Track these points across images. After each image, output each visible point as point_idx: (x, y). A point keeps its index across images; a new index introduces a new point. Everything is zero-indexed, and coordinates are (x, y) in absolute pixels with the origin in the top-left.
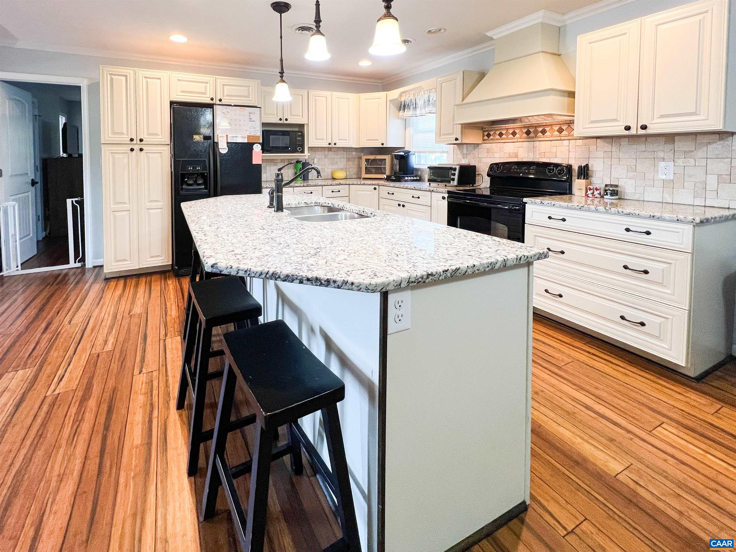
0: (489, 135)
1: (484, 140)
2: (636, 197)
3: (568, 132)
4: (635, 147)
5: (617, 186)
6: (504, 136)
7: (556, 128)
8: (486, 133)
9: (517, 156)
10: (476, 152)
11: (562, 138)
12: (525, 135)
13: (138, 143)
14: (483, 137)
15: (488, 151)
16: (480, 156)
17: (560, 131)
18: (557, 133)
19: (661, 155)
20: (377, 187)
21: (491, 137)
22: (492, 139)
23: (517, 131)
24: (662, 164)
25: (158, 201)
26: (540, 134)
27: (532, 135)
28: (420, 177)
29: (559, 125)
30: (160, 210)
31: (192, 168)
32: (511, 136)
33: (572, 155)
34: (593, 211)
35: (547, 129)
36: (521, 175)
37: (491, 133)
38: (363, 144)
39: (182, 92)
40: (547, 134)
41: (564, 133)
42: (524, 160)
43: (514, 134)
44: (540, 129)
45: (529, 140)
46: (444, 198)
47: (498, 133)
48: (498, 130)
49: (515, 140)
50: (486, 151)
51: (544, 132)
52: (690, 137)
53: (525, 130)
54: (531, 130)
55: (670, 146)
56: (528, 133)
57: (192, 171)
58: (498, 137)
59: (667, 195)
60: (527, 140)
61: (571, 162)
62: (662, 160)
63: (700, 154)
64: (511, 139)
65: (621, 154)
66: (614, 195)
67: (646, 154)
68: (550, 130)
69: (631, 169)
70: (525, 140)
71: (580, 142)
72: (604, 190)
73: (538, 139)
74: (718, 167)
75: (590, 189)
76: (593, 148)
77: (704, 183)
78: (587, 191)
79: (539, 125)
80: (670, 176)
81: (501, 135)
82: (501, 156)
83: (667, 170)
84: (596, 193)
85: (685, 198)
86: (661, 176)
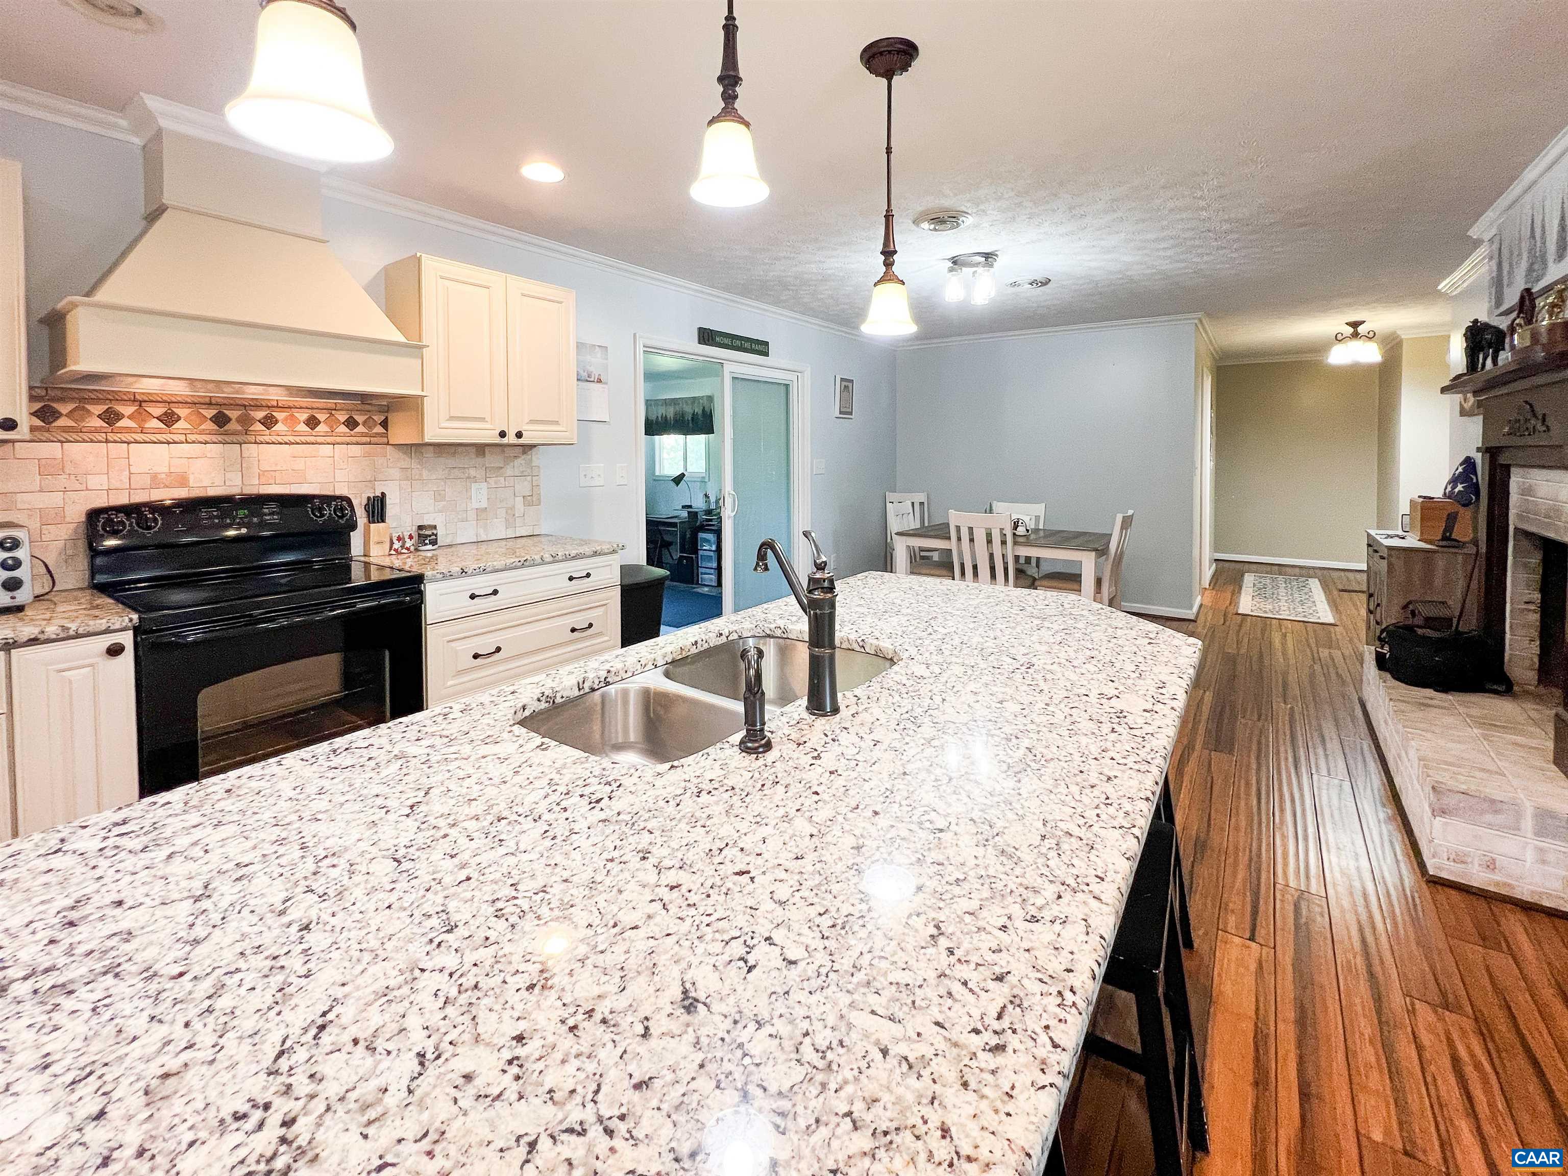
0: (48, 414)
3: (329, 426)
4: (442, 460)
6: (125, 423)
7: (303, 416)
8: (36, 407)
9: (183, 481)
11: (319, 439)
12: (210, 426)
16: (16, 484)
17: (312, 422)
18: (302, 427)
19: (472, 472)
21: (64, 422)
22: (68, 429)
23: (182, 412)
24: (474, 486)
26: (259, 427)
27: (233, 426)
29: (309, 411)
32: (155, 424)
33: (340, 475)
34: (537, 565)
35: (279, 415)
37: (64, 408)
40: (279, 427)
41: (322, 428)
42: (212, 492)
43: (169, 419)
44: (260, 415)
45: (227, 438)
46: (115, 650)
47: (98, 409)
48: (102, 400)
49: (171, 438)
51: (269, 422)
53: (210, 413)
54: (233, 414)
55: (480, 460)
56: (221, 420)
58: (99, 423)
59: (481, 531)
60: (220, 438)
61: (341, 490)
62: (475, 480)
63: (509, 471)
64: (159, 431)
65: (425, 473)
66: (434, 543)
67: (456, 472)
68: (286, 419)
69: (439, 496)
70: (214, 438)
71: (356, 450)
72: (420, 536)
73: (252, 439)
74: (523, 487)
75: (399, 539)
76: (380, 461)
77: (513, 508)
78: (392, 543)
79: (257, 405)
80: (484, 504)
81: (111, 417)
82: (115, 484)
83: (480, 495)
84: (409, 543)
85: (499, 530)
86: (475, 505)
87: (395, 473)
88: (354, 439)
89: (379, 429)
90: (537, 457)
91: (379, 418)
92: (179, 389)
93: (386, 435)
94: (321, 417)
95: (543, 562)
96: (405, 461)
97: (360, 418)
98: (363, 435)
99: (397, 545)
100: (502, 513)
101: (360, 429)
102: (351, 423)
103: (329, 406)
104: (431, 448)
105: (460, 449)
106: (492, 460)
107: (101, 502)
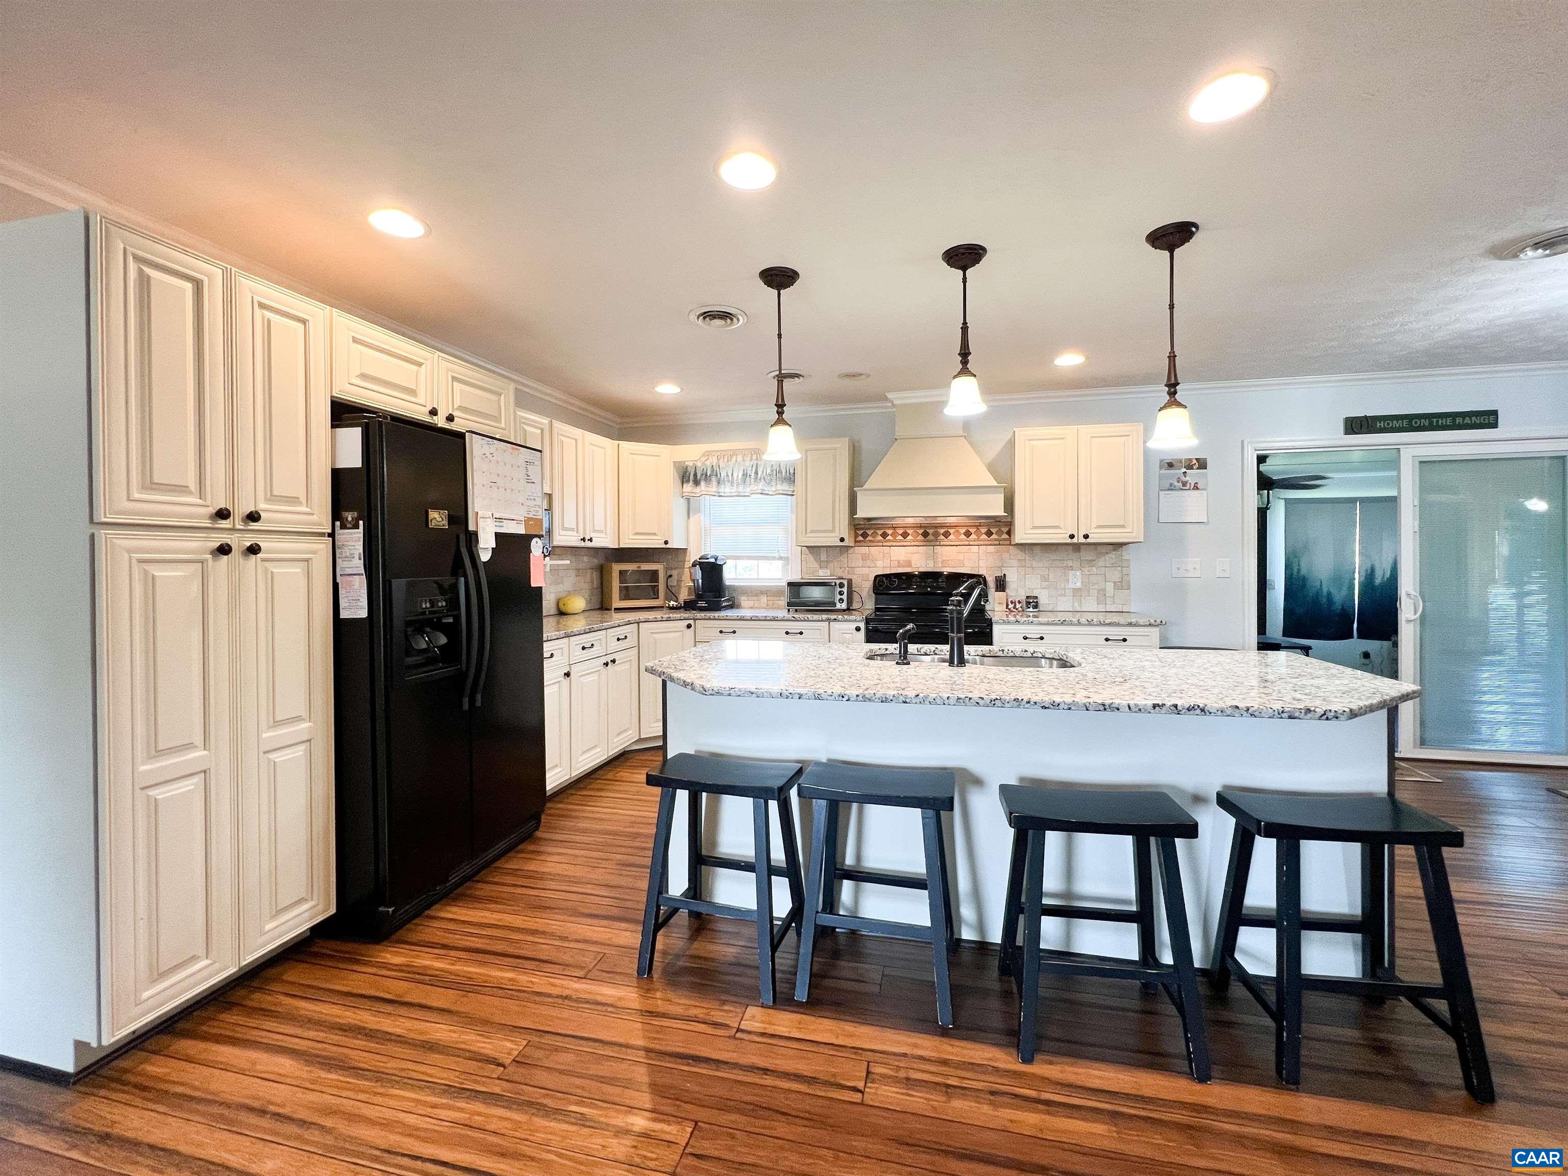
0: (865, 535)
1: (856, 542)
2: (1050, 609)
3: (977, 535)
4: (1047, 555)
5: (1036, 597)
6: (889, 538)
7: (963, 530)
8: (861, 532)
9: (910, 565)
10: (843, 559)
11: (971, 543)
12: (920, 538)
13: (238, 527)
14: (856, 538)
15: (865, 558)
16: (853, 565)
17: (968, 534)
18: (963, 537)
19: (1070, 563)
20: (691, 622)
21: (869, 538)
22: (870, 541)
23: (910, 531)
24: (1071, 573)
25: (298, 719)
26: (942, 537)
27: (931, 537)
28: (734, 602)
29: (966, 528)
30: (303, 747)
31: (428, 605)
32: (900, 537)
33: (981, 563)
34: (1076, 625)
35: (951, 531)
36: (929, 589)
37: (869, 532)
38: (628, 541)
39: (363, 376)
40: (951, 537)
41: (973, 536)
43: (905, 535)
44: (942, 531)
45: (928, 543)
46: (858, 629)
47: (880, 532)
48: (879, 529)
49: (905, 544)
50: (860, 557)
51: (946, 535)
52: (1092, 547)
53: (921, 531)
54: (931, 531)
55: (1077, 554)
56: (925, 534)
57: (430, 612)
58: (881, 538)
59: (1076, 604)
60: (925, 543)
61: (981, 572)
62: (1072, 569)
63: (1101, 563)
64: (900, 541)
65: (1034, 564)
66: (1036, 607)
67: (1057, 563)
68: (954, 533)
69: (1045, 579)
70: (922, 544)
71: (991, 549)
72: (1027, 602)
73: (938, 543)
74: (1115, 575)
75: (1012, 602)
76: (1006, 555)
77: (1104, 590)
78: (1007, 605)
79: (942, 526)
80: (1079, 585)
81: (884, 535)
82: (885, 565)
83: (1076, 579)
84: (1018, 606)
85: (1090, 604)
86: (1071, 586)
87: (1015, 563)
88: (990, 543)
89: (1005, 536)
90: (1126, 553)
91: (1005, 530)
92: (910, 521)
93: (1010, 540)
94: (972, 530)
95: (1079, 624)
96: (1021, 555)
97: (993, 530)
98: (996, 540)
99: (1011, 606)
100: (1094, 593)
101: (994, 536)
102: (989, 534)
103: (976, 524)
104: (1039, 547)
105: (1059, 547)
106: (1086, 555)
107: (880, 572)
